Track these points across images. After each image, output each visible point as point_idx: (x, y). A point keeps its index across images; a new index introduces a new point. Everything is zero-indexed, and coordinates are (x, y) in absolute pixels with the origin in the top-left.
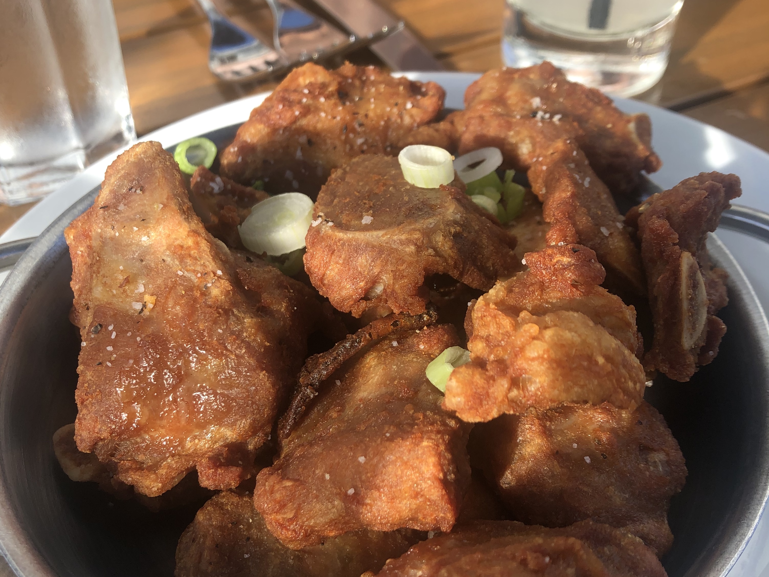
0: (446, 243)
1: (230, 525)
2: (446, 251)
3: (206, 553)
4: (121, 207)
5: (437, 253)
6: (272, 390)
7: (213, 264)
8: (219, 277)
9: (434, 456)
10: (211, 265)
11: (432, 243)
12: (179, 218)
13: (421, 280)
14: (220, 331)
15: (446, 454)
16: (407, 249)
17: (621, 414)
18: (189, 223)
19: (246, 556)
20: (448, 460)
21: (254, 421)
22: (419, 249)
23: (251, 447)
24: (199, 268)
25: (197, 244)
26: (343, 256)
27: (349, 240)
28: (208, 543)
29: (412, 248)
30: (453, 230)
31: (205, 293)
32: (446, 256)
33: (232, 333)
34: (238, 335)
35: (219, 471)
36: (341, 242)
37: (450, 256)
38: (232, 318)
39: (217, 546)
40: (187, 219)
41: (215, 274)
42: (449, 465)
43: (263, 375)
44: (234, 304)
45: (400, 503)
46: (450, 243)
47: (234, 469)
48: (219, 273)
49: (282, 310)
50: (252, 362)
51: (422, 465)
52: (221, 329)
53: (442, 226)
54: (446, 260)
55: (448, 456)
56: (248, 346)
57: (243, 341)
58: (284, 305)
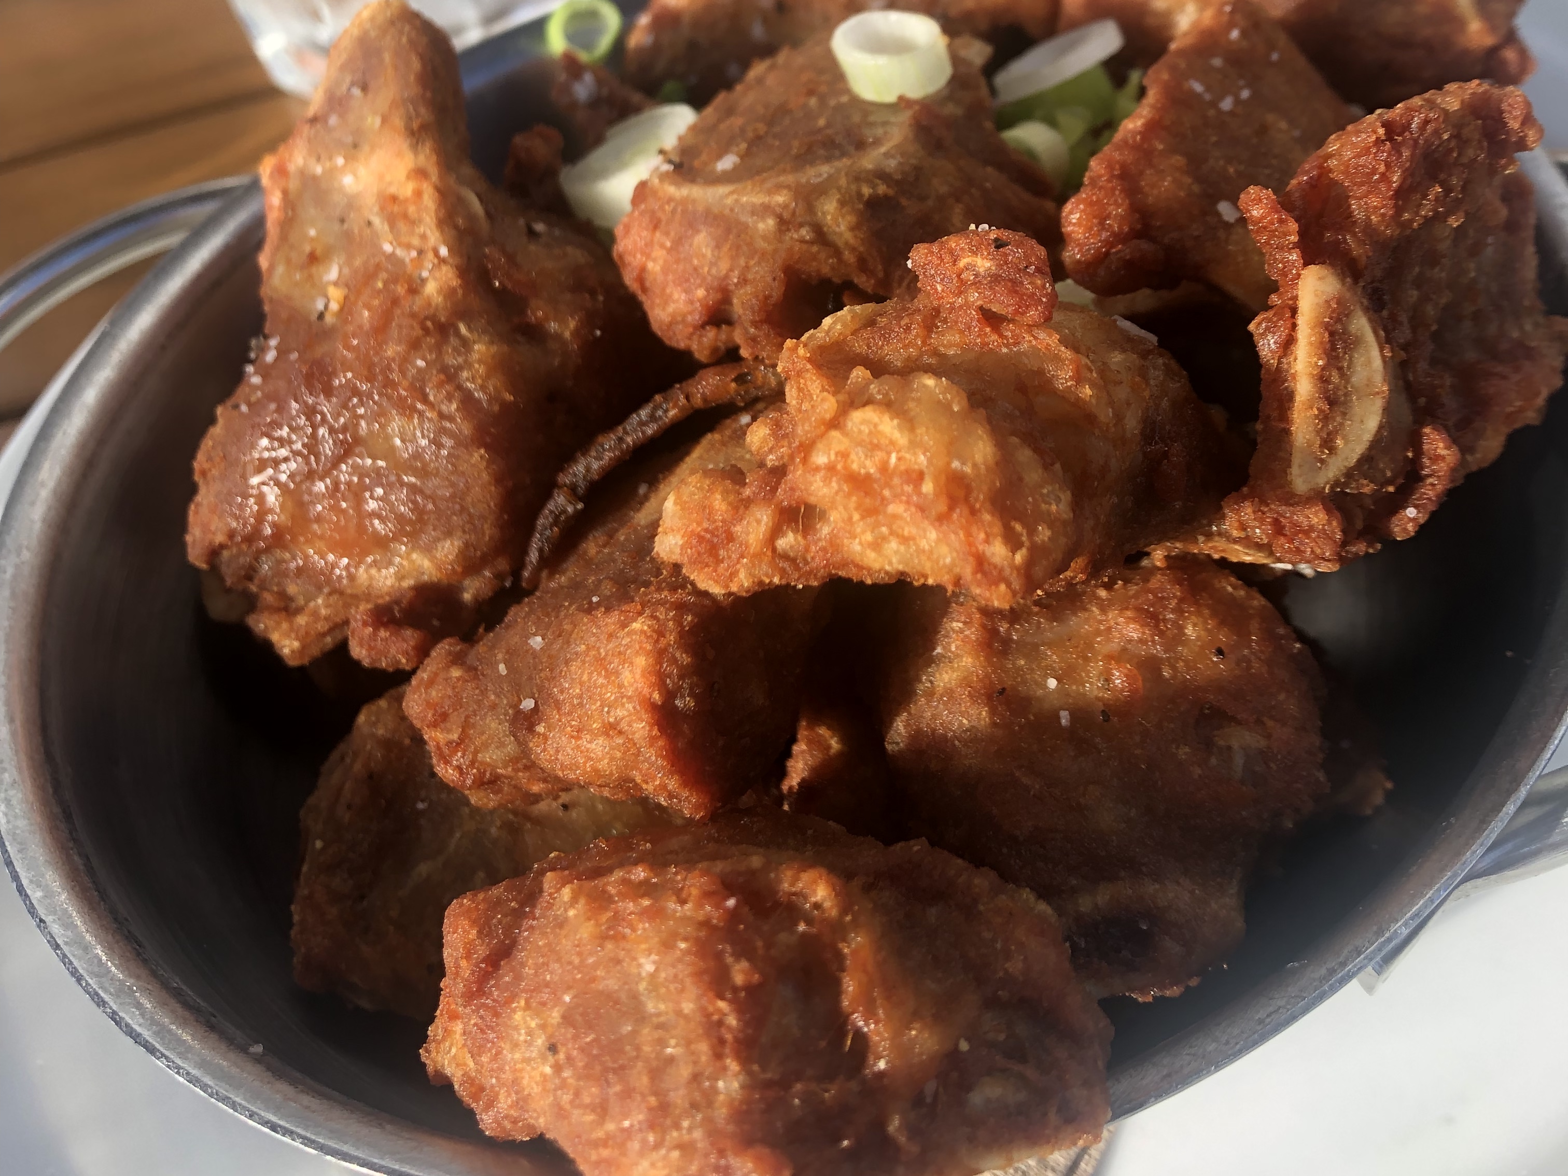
0: (843, 217)
1: (407, 741)
2: (841, 234)
3: (348, 785)
4: (333, 120)
5: (821, 236)
6: (493, 488)
7: (437, 234)
8: (443, 261)
9: (648, 654)
10: (434, 237)
11: (815, 214)
12: (403, 144)
13: (777, 292)
14: (420, 363)
15: (678, 655)
16: (761, 226)
17: (1181, 629)
18: (416, 153)
19: (421, 806)
20: (681, 668)
21: (467, 545)
22: (784, 224)
23: (467, 596)
24: (416, 241)
25: (418, 194)
26: (672, 234)
27: (684, 201)
28: (358, 767)
29: (768, 224)
30: (866, 191)
31: (414, 288)
32: (840, 243)
33: (444, 369)
34: (450, 376)
35: (383, 633)
36: (672, 204)
37: (846, 243)
38: (453, 341)
39: (371, 776)
40: (414, 147)
41: (436, 253)
42: (681, 677)
43: (478, 456)
44: (461, 313)
45: (590, 742)
46: (851, 219)
47: (408, 633)
48: (444, 251)
49: (567, 334)
50: (466, 429)
51: (623, 668)
52: (424, 359)
53: (843, 182)
54: (837, 252)
55: (685, 659)
56: (467, 400)
57: (459, 387)
58: (572, 324)
